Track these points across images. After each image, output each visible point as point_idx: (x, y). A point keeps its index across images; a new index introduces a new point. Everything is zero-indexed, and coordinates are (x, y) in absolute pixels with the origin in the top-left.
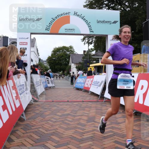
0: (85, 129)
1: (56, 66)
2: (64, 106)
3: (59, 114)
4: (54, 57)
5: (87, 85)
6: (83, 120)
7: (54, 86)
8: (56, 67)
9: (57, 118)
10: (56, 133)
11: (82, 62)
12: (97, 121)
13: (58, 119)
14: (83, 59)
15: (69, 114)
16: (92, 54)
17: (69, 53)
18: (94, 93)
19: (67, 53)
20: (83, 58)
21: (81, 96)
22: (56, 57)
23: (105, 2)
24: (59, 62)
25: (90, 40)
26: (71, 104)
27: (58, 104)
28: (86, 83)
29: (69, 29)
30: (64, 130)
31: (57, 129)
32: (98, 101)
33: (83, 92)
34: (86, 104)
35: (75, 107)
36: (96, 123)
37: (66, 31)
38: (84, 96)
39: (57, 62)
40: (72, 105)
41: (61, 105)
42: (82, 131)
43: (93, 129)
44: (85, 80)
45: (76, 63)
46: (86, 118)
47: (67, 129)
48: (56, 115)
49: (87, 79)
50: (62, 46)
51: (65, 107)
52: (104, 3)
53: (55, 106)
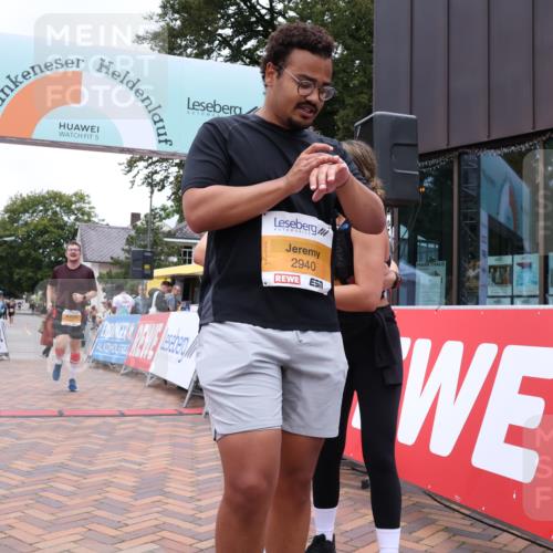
0: (127, 525)
1: (17, 270)
2: (44, 434)
3: (23, 465)
4: (7, 233)
5: (138, 350)
6: (119, 486)
7: (6, 351)
8: (17, 274)
9: (14, 483)
10: (6, 542)
11: (122, 256)
12: (176, 492)
13: (17, 487)
14: (127, 247)
15: (62, 466)
16: (165, 229)
17: (73, 217)
18: (165, 381)
19: (66, 218)
20: (130, 241)
21: (115, 393)
22: (21, 233)
23: (220, 31)
24: (29, 255)
25: (156, 172)
26: (74, 425)
27: (20, 426)
28: (137, 340)
29: (77, 127)
30: (40, 531)
31: (13, 527)
32: (181, 414)
33: (125, 379)
34: (133, 425)
35: (87, 436)
36: (170, 501)
37: (61, 134)
38: (125, 394)
39: (21, 253)
40: (76, 429)
41: (33, 429)
42: (113, 532)
43: (156, 522)
44: (132, 329)
45: (99, 259)
46: (129, 481)
47: (50, 527)
48: (8, 470)
49: (141, 327)
50: (45, 191)
51: (44, 438)
52: (220, 35)
53: (6, 433)
